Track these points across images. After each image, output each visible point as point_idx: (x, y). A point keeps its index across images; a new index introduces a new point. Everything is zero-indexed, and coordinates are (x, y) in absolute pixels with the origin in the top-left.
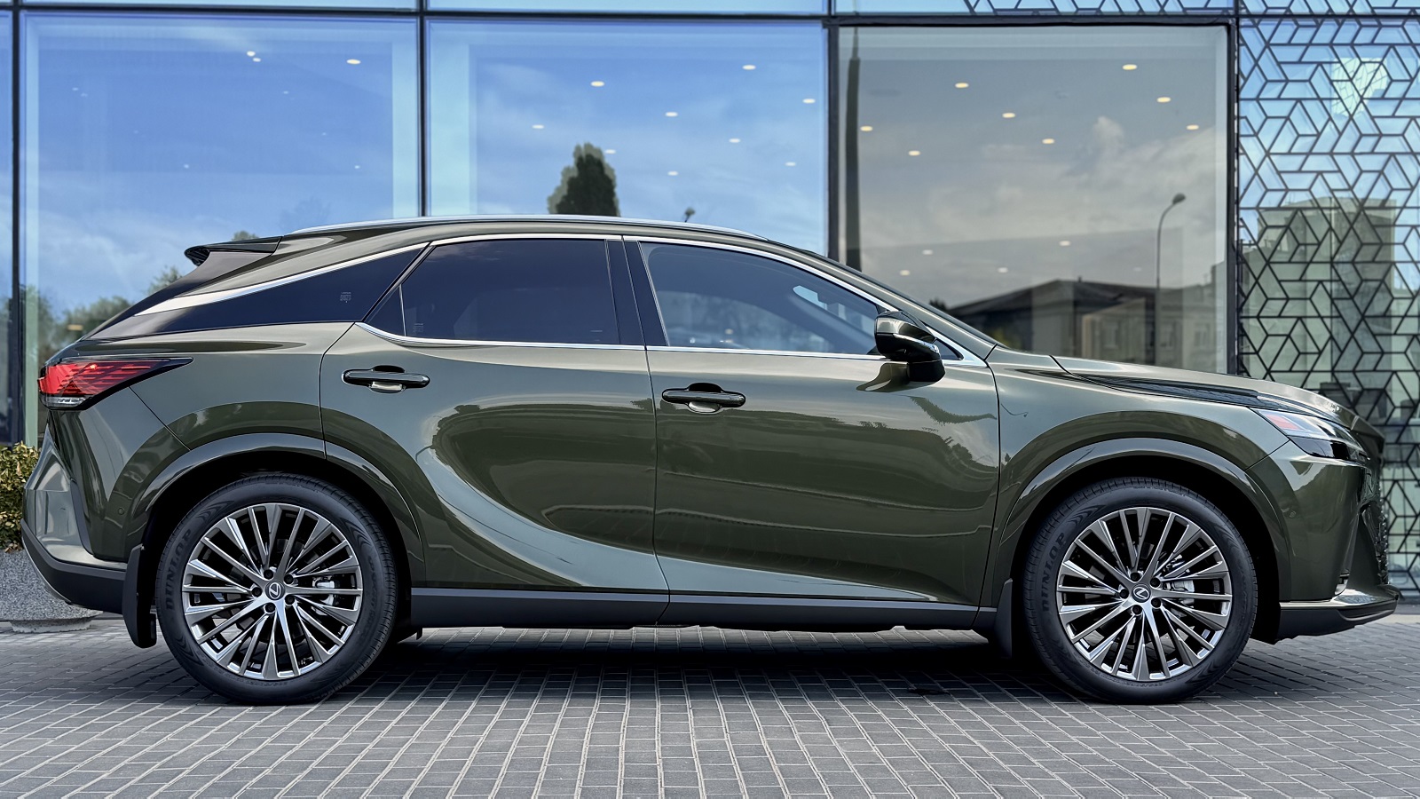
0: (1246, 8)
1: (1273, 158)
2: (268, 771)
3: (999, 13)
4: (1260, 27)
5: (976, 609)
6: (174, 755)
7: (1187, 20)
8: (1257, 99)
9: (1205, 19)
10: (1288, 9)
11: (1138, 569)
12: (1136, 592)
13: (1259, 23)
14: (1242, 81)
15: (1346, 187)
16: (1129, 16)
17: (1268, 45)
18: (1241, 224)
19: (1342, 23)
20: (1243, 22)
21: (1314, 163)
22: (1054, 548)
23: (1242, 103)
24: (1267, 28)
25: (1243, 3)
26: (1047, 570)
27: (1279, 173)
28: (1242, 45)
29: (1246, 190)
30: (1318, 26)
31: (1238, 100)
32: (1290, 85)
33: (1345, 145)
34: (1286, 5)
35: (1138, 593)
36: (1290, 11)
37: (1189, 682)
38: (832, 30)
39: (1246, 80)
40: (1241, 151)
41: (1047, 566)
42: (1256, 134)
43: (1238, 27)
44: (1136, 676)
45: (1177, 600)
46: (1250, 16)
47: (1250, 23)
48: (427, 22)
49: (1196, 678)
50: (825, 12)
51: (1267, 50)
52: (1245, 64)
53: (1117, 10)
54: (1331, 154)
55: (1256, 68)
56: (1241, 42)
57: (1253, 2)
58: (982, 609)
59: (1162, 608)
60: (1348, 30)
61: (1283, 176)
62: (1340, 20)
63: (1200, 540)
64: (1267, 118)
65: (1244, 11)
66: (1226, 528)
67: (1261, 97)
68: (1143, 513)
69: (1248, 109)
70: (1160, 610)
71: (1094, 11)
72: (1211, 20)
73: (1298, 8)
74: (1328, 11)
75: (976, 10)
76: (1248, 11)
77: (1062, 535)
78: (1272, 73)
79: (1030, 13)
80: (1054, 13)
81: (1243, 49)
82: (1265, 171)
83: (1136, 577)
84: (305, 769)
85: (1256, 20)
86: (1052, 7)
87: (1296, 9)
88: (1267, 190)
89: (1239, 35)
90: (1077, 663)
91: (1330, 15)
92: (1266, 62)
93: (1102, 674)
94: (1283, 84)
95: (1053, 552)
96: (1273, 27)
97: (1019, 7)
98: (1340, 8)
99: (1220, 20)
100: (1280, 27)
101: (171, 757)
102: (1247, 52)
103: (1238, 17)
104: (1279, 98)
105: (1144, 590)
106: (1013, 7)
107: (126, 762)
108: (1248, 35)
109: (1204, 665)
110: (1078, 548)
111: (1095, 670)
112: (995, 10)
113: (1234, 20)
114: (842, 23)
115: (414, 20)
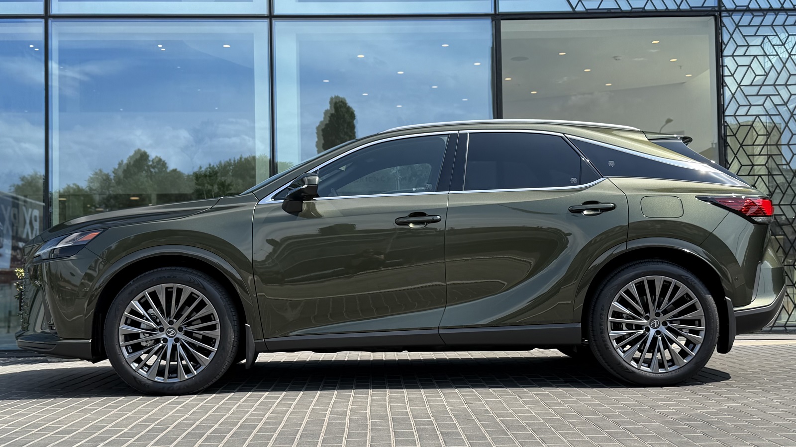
0: (724, 6)
1: (742, 87)
2: (216, 426)
3: (589, 11)
4: (732, 16)
6: (161, 419)
7: (693, 13)
8: (733, 56)
9: (702, 13)
10: (748, 6)
13: (732, 15)
14: (724, 46)
15: (783, 103)
16: (661, 11)
17: (737, 26)
18: (726, 124)
19: (778, 14)
20: (724, 14)
21: (765, 90)
23: (724, 58)
24: (736, 17)
25: (723, 4)
27: (746, 96)
28: (723, 27)
29: (728, 106)
30: (765, 16)
31: (722, 56)
32: (750, 48)
33: (781, 81)
34: (747, 5)
36: (749, 8)
38: (497, 22)
39: (726, 45)
40: (724, 85)
42: (732, 75)
43: (721, 17)
46: (727, 11)
47: (727, 14)
48: (273, 21)
50: (493, 12)
51: (737, 29)
52: (726, 37)
53: (654, 8)
54: (774, 85)
55: (731, 39)
56: (722, 25)
57: (728, 3)
60: (781, 18)
61: (748, 97)
62: (777, 12)
64: (738, 66)
65: (724, 8)
67: (734, 55)
69: (728, 61)
71: (641, 9)
72: (706, 13)
73: (753, 6)
74: (770, 7)
75: (576, 10)
76: (726, 8)
78: (741, 41)
79: (606, 11)
80: (619, 11)
81: (724, 29)
82: (739, 96)
84: (236, 425)
85: (731, 13)
86: (618, 7)
87: (752, 6)
88: (740, 106)
89: (721, 21)
91: (771, 10)
92: (737, 36)
94: (747, 47)
96: (740, 17)
97: (600, 8)
98: (776, 5)
99: (711, 13)
100: (744, 16)
101: (159, 421)
102: (726, 30)
103: (720, 11)
104: (744, 55)
106: (596, 8)
107: (135, 423)
108: (726, 20)
112: (586, 10)
113: (718, 13)
114: (502, 18)
115: (267, 20)
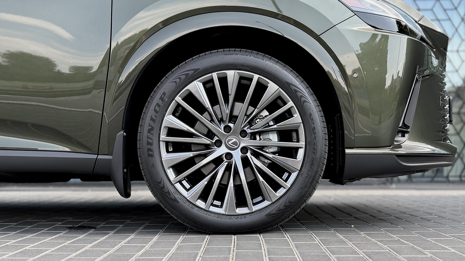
5: (95, 156)
11: (230, 122)
12: (228, 142)
22: (158, 105)
26: (152, 123)
35: (230, 143)
37: (269, 215)
41: (152, 119)
44: (226, 211)
45: (262, 148)
49: (274, 212)
58: (100, 157)
59: (249, 154)
63: (280, 98)
66: (300, 87)
68: (232, 75)
70: (247, 157)
77: (164, 94)
83: (227, 129)
90: (175, 200)
93: (196, 208)
95: (157, 108)
105: (235, 140)
109: (281, 201)
110: (179, 105)
111: (191, 205)
